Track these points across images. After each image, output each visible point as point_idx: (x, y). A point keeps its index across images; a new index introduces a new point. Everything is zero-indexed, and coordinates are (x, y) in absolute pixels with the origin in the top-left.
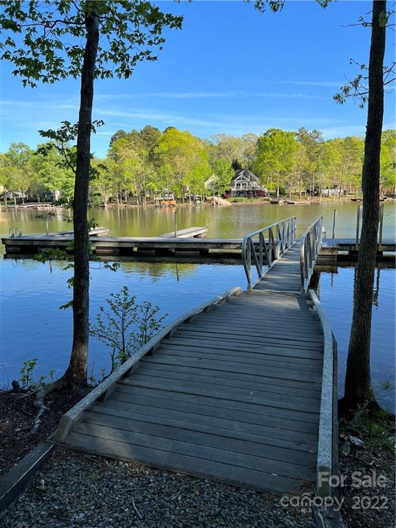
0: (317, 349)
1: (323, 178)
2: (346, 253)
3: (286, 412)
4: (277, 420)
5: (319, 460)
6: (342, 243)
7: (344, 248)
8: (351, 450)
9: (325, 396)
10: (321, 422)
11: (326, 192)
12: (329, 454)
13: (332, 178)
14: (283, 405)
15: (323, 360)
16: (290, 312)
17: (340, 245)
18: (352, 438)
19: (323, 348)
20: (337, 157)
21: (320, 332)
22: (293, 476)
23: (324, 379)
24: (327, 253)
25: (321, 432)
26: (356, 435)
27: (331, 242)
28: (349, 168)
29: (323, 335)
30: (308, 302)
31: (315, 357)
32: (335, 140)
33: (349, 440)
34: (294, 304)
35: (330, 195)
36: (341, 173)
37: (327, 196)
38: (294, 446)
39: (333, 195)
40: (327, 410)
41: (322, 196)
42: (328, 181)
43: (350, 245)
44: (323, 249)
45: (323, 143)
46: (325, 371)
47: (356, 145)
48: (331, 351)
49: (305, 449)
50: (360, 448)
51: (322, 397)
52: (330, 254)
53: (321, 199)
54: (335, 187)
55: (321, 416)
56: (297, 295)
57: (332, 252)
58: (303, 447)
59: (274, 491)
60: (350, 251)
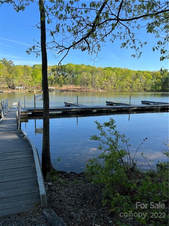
0: (30, 153)
1: (16, 82)
2: (31, 113)
3: (23, 181)
4: (20, 185)
5: (41, 193)
6: (29, 109)
7: (30, 111)
8: (49, 187)
9: (38, 169)
10: (38, 179)
11: (17, 87)
12: (44, 189)
13: (20, 82)
14: (21, 178)
15: (34, 157)
16: (15, 140)
17: (28, 110)
18: (48, 183)
19: (33, 152)
20: (21, 73)
21: (30, 146)
22: (31, 203)
23: (36, 163)
24: (23, 114)
25: (39, 183)
26: (49, 182)
27: (24, 109)
28: (26, 78)
29: (31, 147)
30: (22, 135)
31: (30, 156)
32: (20, 66)
33: (47, 184)
34: (15, 137)
35: (19, 89)
36: (23, 80)
37: (18, 89)
38: (29, 192)
39: (21, 89)
40: (40, 174)
41: (16, 89)
42: (18, 83)
43: (32, 110)
44: (22, 112)
45: (14, 66)
46: (35, 160)
47: (28, 69)
48: (36, 152)
49: (34, 192)
50: (51, 186)
51: (37, 170)
52: (25, 114)
53: (16, 91)
54: (21, 85)
55: (38, 177)
56: (16, 132)
57: (25, 113)
58: (33, 191)
59: (25, 212)
60: (33, 113)
